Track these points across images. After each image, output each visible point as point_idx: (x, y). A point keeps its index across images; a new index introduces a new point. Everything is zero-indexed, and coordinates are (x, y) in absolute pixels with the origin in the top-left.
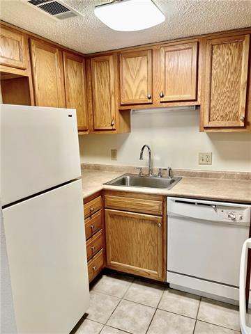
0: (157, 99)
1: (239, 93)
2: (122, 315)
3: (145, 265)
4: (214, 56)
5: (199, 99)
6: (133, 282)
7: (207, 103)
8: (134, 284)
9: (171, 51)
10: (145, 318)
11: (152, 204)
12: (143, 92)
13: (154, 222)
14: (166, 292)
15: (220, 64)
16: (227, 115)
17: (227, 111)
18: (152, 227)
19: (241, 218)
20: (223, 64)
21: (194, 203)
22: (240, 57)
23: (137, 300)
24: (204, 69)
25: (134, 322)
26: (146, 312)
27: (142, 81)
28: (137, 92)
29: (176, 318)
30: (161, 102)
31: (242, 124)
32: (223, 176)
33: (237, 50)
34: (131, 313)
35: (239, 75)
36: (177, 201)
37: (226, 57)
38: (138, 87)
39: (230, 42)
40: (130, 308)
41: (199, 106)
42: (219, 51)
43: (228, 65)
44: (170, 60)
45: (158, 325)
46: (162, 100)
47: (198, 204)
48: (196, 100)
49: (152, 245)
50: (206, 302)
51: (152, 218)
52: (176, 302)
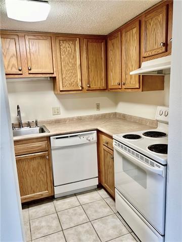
0: (25, 71)
1: (77, 71)
2: (38, 229)
3: (38, 190)
4: (61, 47)
5: (55, 73)
6: (28, 208)
7: (60, 75)
8: (30, 208)
9: (33, 39)
10: (54, 221)
11: (40, 145)
12: (13, 65)
13: (42, 157)
14: (55, 201)
15: (65, 53)
16: (72, 83)
17: (72, 81)
18: (41, 161)
19: (93, 139)
20: (67, 53)
21: (67, 137)
22: (75, 50)
23: (41, 216)
24: (56, 54)
25: (50, 227)
26: (52, 218)
27: (12, 57)
28: (8, 65)
29: (71, 211)
30: (29, 74)
31: (81, 88)
32: (68, 120)
33: (73, 46)
34: (43, 224)
35: (76, 61)
36: (57, 138)
37: (68, 49)
38: (9, 62)
39: (69, 40)
40: (40, 222)
41: (55, 77)
42: (64, 45)
43: (69, 54)
44: (33, 45)
45: (64, 220)
46: (30, 72)
47: (70, 136)
48: (53, 74)
49: (42, 174)
50: (79, 195)
51: (41, 154)
52: (64, 203)
